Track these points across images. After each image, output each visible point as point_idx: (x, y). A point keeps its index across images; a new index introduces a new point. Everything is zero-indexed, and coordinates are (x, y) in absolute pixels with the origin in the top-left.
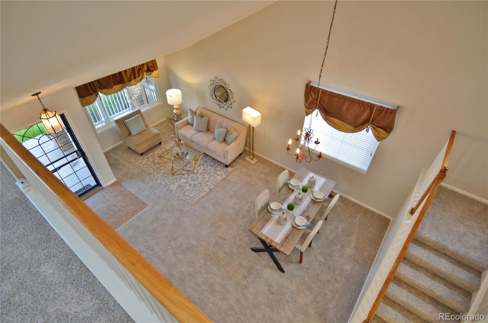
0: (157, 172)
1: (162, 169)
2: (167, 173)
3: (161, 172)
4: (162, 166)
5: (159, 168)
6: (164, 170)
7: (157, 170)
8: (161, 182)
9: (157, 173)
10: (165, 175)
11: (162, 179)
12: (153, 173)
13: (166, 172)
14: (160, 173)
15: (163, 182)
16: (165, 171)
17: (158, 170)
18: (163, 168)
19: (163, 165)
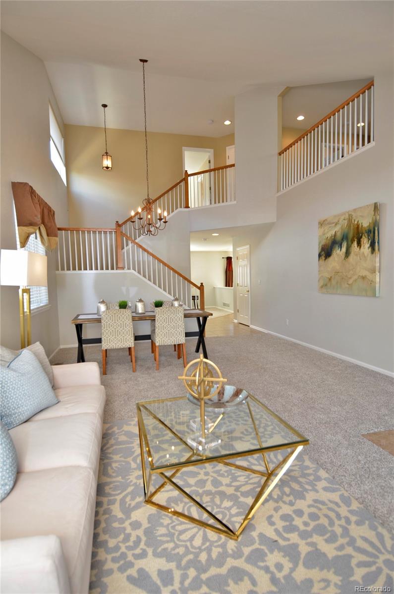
0: (332, 515)
1: (305, 518)
2: (287, 490)
3: (309, 506)
4: (304, 535)
5: (320, 530)
6: (294, 508)
7: (332, 523)
8: (316, 471)
9: (330, 509)
10: (296, 486)
11: (312, 478)
12: (354, 519)
13: (291, 498)
14: (316, 501)
15: (307, 468)
16: (291, 504)
17: (324, 521)
18: (298, 522)
19: (294, 537)
